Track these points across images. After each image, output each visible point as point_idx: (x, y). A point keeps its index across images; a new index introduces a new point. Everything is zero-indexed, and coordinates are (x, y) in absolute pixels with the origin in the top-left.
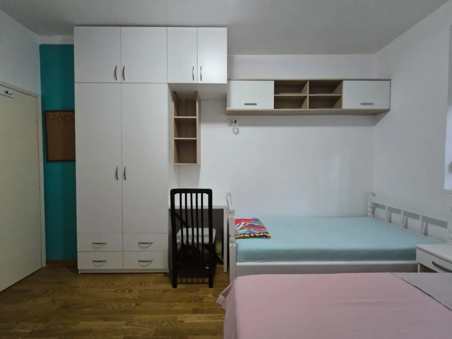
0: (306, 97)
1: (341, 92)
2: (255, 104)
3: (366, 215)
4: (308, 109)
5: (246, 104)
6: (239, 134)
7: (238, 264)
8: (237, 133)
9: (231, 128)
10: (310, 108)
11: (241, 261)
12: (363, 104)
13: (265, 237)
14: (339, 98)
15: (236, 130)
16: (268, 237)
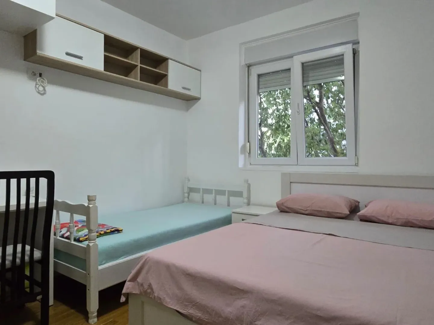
0: (137, 65)
1: (167, 70)
2: (80, 58)
3: (183, 202)
4: (139, 81)
5: (68, 54)
6: (45, 95)
7: (100, 267)
8: (42, 92)
9: (34, 83)
10: (140, 80)
11: (103, 263)
12: (184, 88)
13: (116, 232)
14: (165, 76)
15: (41, 89)
16: (120, 231)
